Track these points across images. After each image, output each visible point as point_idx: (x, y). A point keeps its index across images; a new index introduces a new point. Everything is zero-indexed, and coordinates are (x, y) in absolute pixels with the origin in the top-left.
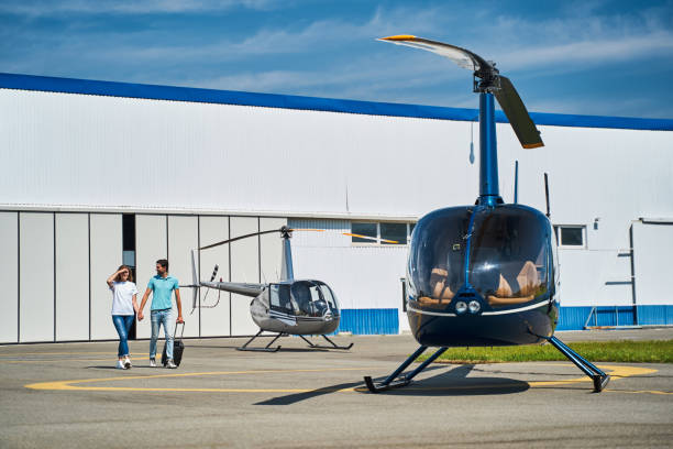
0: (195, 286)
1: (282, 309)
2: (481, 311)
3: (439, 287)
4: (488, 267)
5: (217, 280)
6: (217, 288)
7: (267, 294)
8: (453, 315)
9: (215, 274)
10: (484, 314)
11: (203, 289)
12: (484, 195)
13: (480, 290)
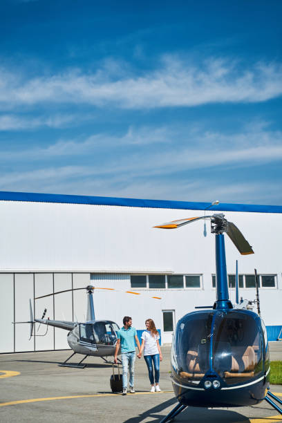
0: (32, 322)
1: (88, 340)
2: (221, 387)
3: (192, 363)
4: (224, 355)
5: (46, 318)
6: (46, 324)
7: (78, 330)
8: (203, 389)
9: (44, 314)
10: (223, 389)
11: (37, 324)
12: (219, 300)
13: (219, 372)
